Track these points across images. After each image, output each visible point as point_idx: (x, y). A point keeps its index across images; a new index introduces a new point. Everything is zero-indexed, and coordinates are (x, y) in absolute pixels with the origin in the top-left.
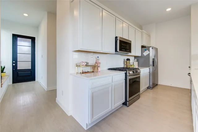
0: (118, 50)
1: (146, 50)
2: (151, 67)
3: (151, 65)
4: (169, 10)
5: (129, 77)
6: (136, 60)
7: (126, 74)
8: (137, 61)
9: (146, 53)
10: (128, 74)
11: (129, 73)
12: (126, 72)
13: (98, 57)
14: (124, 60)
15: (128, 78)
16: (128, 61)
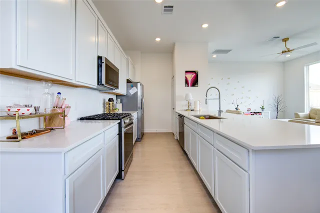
0: (104, 82)
1: (132, 87)
2: (139, 111)
3: (139, 108)
4: (158, 39)
5: (125, 129)
6: (119, 100)
7: (120, 124)
8: (121, 103)
9: (132, 91)
10: (123, 125)
11: (125, 123)
12: (119, 121)
13: (59, 93)
14: (104, 100)
15: (123, 130)
16: (111, 103)
